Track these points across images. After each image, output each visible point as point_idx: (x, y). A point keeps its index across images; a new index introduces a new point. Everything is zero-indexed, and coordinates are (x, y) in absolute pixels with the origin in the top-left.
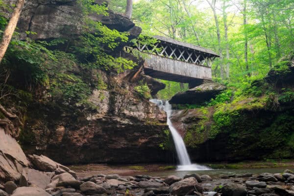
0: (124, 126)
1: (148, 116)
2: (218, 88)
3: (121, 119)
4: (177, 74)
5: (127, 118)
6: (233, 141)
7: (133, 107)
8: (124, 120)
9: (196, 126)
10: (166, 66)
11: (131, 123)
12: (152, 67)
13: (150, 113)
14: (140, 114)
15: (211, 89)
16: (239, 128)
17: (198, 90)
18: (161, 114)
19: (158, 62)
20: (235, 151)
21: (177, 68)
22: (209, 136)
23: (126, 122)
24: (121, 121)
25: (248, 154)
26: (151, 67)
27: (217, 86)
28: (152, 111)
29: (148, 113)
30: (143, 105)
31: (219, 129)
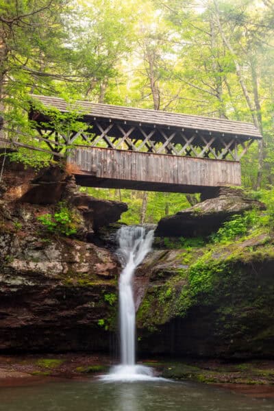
0: (15, 290)
1: (70, 267)
2: (231, 208)
3: (7, 278)
4: (153, 181)
5: (19, 274)
6: (224, 323)
7: (37, 254)
8: (14, 279)
9: (159, 288)
10: (128, 168)
11: (30, 284)
12: (95, 173)
13: (76, 262)
14: (51, 265)
15: (220, 209)
16: (234, 295)
17: (196, 212)
18: (101, 262)
19: (109, 160)
20: (232, 341)
21: (154, 170)
22: (176, 311)
23: (18, 281)
24: (7, 281)
25: (260, 348)
26: (91, 172)
27: (231, 204)
28: (80, 257)
29: (71, 262)
30: (56, 249)
31: (193, 298)
